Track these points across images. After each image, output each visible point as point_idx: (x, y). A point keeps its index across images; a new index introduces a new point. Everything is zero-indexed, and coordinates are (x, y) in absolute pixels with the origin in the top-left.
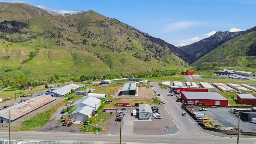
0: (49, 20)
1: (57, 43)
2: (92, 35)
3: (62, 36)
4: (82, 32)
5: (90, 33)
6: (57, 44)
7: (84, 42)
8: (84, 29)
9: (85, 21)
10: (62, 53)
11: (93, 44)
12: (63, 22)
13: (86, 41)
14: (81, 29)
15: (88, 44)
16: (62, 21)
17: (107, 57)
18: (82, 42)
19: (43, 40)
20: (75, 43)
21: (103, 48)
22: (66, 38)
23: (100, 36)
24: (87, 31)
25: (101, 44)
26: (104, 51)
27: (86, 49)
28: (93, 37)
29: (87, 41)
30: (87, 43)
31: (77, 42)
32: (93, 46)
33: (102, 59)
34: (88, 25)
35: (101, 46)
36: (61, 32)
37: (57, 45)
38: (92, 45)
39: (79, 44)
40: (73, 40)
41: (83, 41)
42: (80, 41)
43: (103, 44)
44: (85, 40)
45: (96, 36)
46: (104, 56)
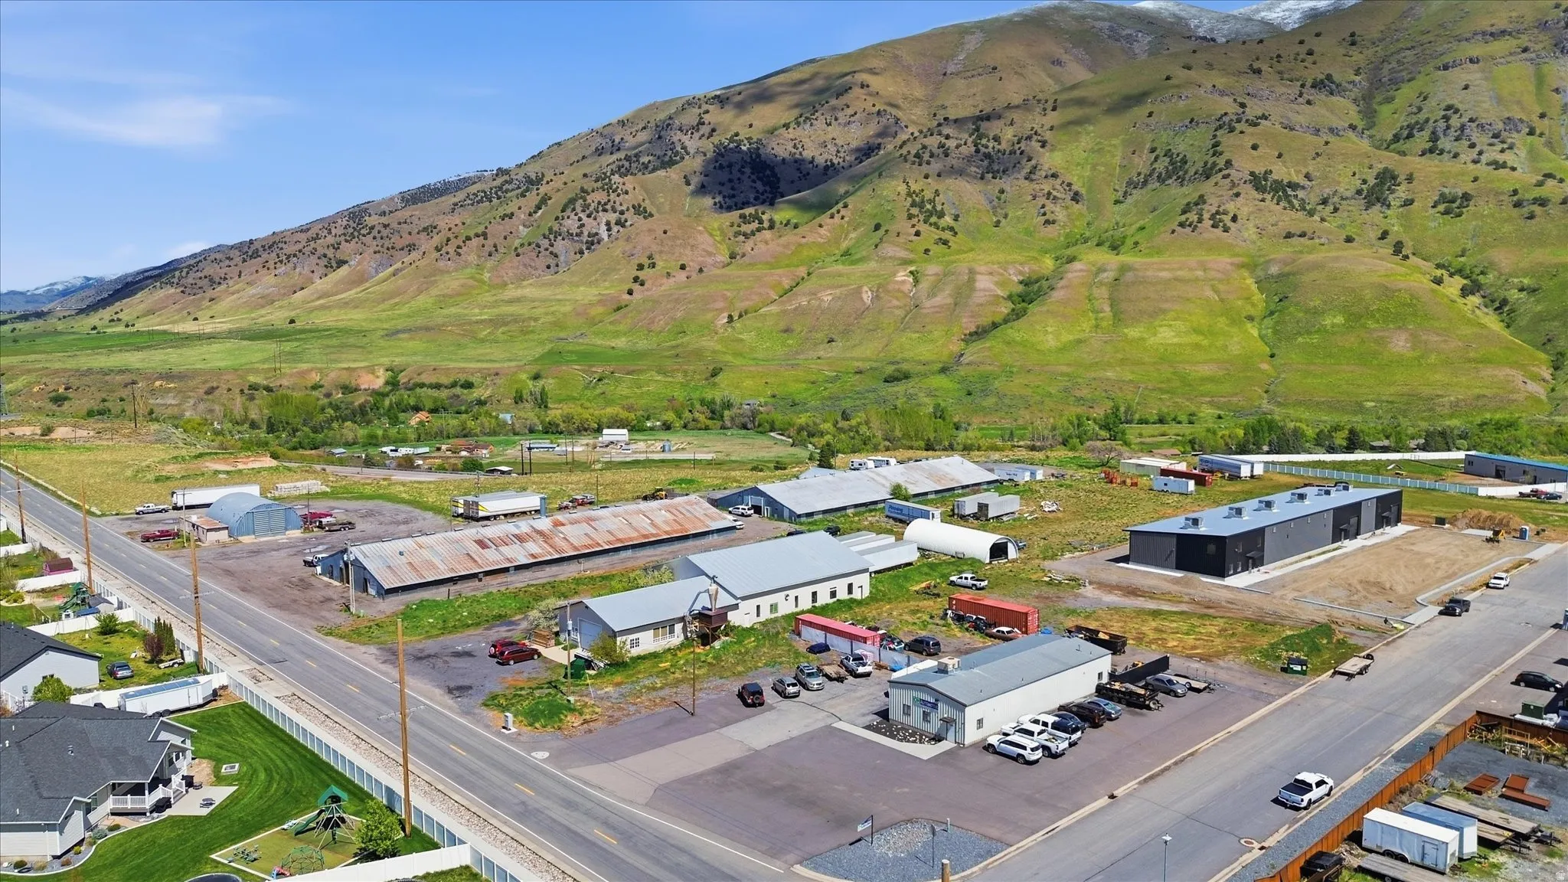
0: (1168, 78)
1: (1184, 212)
2: (1462, 128)
3: (1229, 163)
4: (1391, 117)
5: (1446, 118)
6: (1183, 218)
7: (1377, 192)
8: (1406, 93)
9: (1425, 38)
10: (1200, 273)
11: (1443, 199)
12: (1258, 71)
13: (1394, 178)
14: (1390, 100)
15: (1408, 203)
16: (1256, 65)
17: (1547, 284)
18: (1359, 192)
19: (1117, 202)
20: (1313, 199)
21: (1531, 217)
22: (1252, 174)
23: (1531, 133)
24: (1433, 110)
25: (1515, 192)
26: (1539, 240)
27: (1384, 235)
28: (1472, 146)
29: (1402, 178)
30: (1402, 192)
31: (1327, 191)
32: (1446, 212)
33: (1504, 302)
34: (1448, 59)
35: (1518, 205)
36: (1226, 140)
37: (1182, 225)
38: (1441, 208)
39: (1336, 210)
40: (1294, 186)
41: (1372, 182)
42: (1347, 185)
43: (1540, 184)
44: (1387, 178)
45: (1496, 136)
46: (1526, 281)
